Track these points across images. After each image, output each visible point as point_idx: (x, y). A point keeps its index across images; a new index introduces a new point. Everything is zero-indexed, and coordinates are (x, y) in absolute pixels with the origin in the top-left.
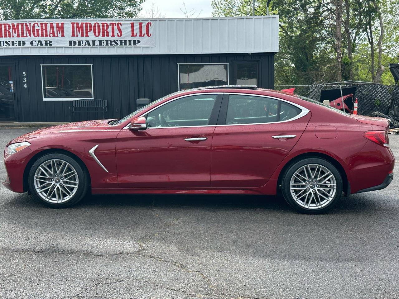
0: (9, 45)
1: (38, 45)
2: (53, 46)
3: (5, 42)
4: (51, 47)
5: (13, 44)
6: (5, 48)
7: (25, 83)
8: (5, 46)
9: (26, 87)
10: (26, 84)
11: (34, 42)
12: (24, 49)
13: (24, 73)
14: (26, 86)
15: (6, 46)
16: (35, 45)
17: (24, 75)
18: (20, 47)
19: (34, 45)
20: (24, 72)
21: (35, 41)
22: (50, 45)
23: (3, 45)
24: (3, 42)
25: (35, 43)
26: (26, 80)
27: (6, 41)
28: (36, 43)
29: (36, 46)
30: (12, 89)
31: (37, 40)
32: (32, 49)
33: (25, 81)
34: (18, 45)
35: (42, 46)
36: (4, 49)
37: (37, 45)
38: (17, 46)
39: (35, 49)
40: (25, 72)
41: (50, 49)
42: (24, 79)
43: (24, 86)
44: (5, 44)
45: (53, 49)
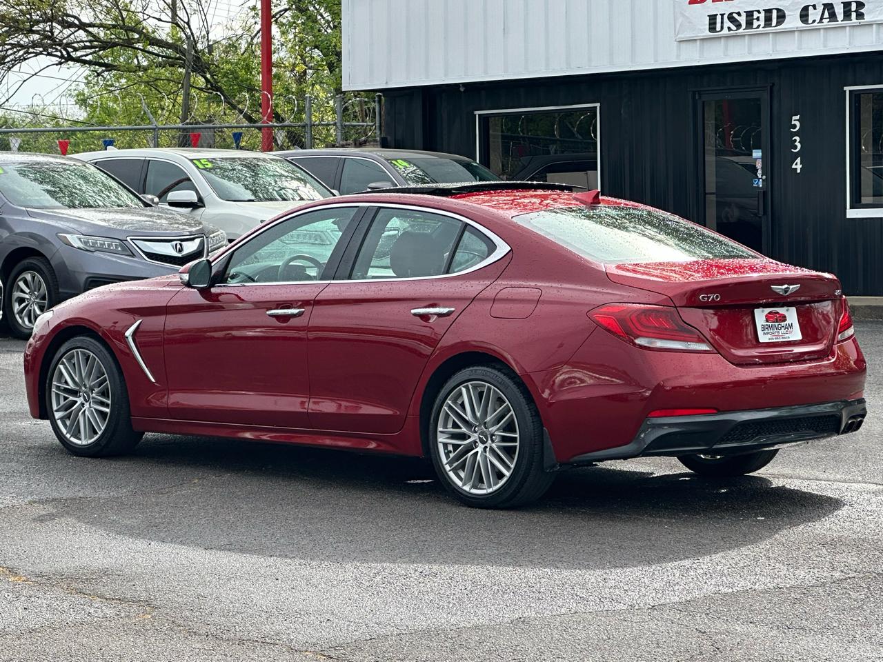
0: (739, 26)
1: (821, 21)
2: (867, 18)
3: (729, 18)
4: (860, 26)
5: (749, 24)
6: (727, 37)
7: (796, 156)
8: (725, 31)
9: (799, 171)
10: (798, 160)
11: (811, 8)
12: (781, 38)
13: (795, 120)
14: (798, 166)
15: (729, 29)
16: (814, 21)
17: (795, 126)
18: (768, 29)
19: (810, 21)
20: (794, 118)
21: (814, 7)
22: (860, 16)
23: (722, 28)
24: (722, 15)
25: (814, 15)
26: (799, 146)
27: (731, 14)
28: (817, 14)
29: (815, 24)
30: (759, 179)
31: (819, 3)
32: (806, 36)
33: (796, 147)
34: (763, 24)
35: (833, 24)
36: (723, 40)
37: (818, 19)
38: (761, 28)
39: (814, 34)
40: (797, 117)
41: (858, 31)
42: (795, 140)
43: (794, 166)
44: (727, 24)
45: (867, 30)
